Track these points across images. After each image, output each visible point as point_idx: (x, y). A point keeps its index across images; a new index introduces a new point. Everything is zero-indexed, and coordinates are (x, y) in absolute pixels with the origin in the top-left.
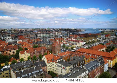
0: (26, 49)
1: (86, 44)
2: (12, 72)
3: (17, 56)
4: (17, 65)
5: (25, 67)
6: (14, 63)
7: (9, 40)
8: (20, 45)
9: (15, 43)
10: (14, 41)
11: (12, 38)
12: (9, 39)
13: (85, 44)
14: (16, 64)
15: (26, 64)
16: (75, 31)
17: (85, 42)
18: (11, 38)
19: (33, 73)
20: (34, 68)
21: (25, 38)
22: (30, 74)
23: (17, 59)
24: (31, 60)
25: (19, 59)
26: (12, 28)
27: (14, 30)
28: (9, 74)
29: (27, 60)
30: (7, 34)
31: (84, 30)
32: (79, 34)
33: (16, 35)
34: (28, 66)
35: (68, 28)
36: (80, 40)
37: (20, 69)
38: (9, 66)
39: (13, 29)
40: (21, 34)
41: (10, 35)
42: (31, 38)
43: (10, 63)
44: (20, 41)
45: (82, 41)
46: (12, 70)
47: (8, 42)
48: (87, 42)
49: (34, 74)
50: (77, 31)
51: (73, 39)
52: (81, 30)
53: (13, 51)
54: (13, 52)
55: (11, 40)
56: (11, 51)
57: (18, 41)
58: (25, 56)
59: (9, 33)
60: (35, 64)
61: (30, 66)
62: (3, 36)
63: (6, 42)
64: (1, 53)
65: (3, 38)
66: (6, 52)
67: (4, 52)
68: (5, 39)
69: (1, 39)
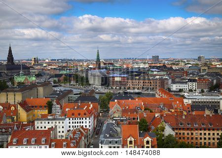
11: (202, 91)
12: (191, 91)
18: (199, 90)
26: (199, 59)
30: (187, 75)
33: (215, 82)
39: (203, 61)
41: (194, 81)
47: (190, 102)
53: (207, 132)
54: (207, 136)
55: (199, 97)
56: (202, 132)
59: (193, 74)
62: (174, 82)
63: (185, 101)
64: (173, 133)
65: (174, 87)
66: (186, 132)
67: (182, 132)
68: (181, 90)
69: (169, 90)
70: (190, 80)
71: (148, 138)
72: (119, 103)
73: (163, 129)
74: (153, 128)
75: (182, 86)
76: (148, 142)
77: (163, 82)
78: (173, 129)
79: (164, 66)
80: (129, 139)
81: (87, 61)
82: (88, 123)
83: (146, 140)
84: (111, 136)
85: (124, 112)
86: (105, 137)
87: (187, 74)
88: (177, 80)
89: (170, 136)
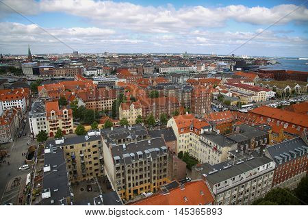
0: (133, 99)
1: (278, 96)
2: (105, 145)
3: (114, 114)
4: (114, 132)
5: (129, 137)
6: (108, 126)
7: (99, 77)
8: (122, 89)
9: (111, 84)
10: (108, 80)
11: (106, 75)
12: (99, 75)
13: (273, 96)
14: (112, 129)
15: (132, 132)
16: (250, 62)
17: (274, 91)
18: (104, 75)
19: (146, 152)
20: (149, 142)
21: (132, 75)
22: (139, 153)
23: (114, 119)
24: (143, 124)
25: (118, 119)
26: (105, 53)
27: (111, 58)
28: (100, 148)
29: (134, 122)
31: (274, 62)
32: (260, 71)
33: (114, 68)
34: (137, 136)
35: (233, 55)
36: (261, 86)
37: (120, 141)
38: (99, 133)
39: (108, 55)
40: (124, 65)
41: (101, 68)
42: (145, 76)
43: (100, 126)
44: (122, 80)
45: (267, 90)
46: (104, 141)
47: (97, 82)
48: (280, 91)
49: (148, 154)
50: (257, 62)
51: (245, 82)
52: (265, 61)
53: (106, 101)
54: (106, 104)
55: (103, 79)
56: (103, 101)
57: (117, 81)
58: (131, 114)
59: (100, 64)
60: (150, 133)
61: (140, 137)
62: (87, 70)
63: (94, 82)
64: (84, 104)
65: (88, 73)
66: (93, 103)
67: (90, 103)
68: (92, 75)
69: (85, 75)
70: (98, 68)
71: (66, 110)
72: (45, 87)
73: (77, 102)
74: (70, 102)
75: (93, 72)
76: (65, 112)
77: (80, 70)
78: (85, 102)
79: (82, 58)
80: (51, 112)
81: (21, 55)
82: (20, 104)
83: (64, 111)
84: (38, 111)
85: (50, 93)
86: (33, 113)
87: (97, 63)
88: (90, 68)
89: (82, 106)
